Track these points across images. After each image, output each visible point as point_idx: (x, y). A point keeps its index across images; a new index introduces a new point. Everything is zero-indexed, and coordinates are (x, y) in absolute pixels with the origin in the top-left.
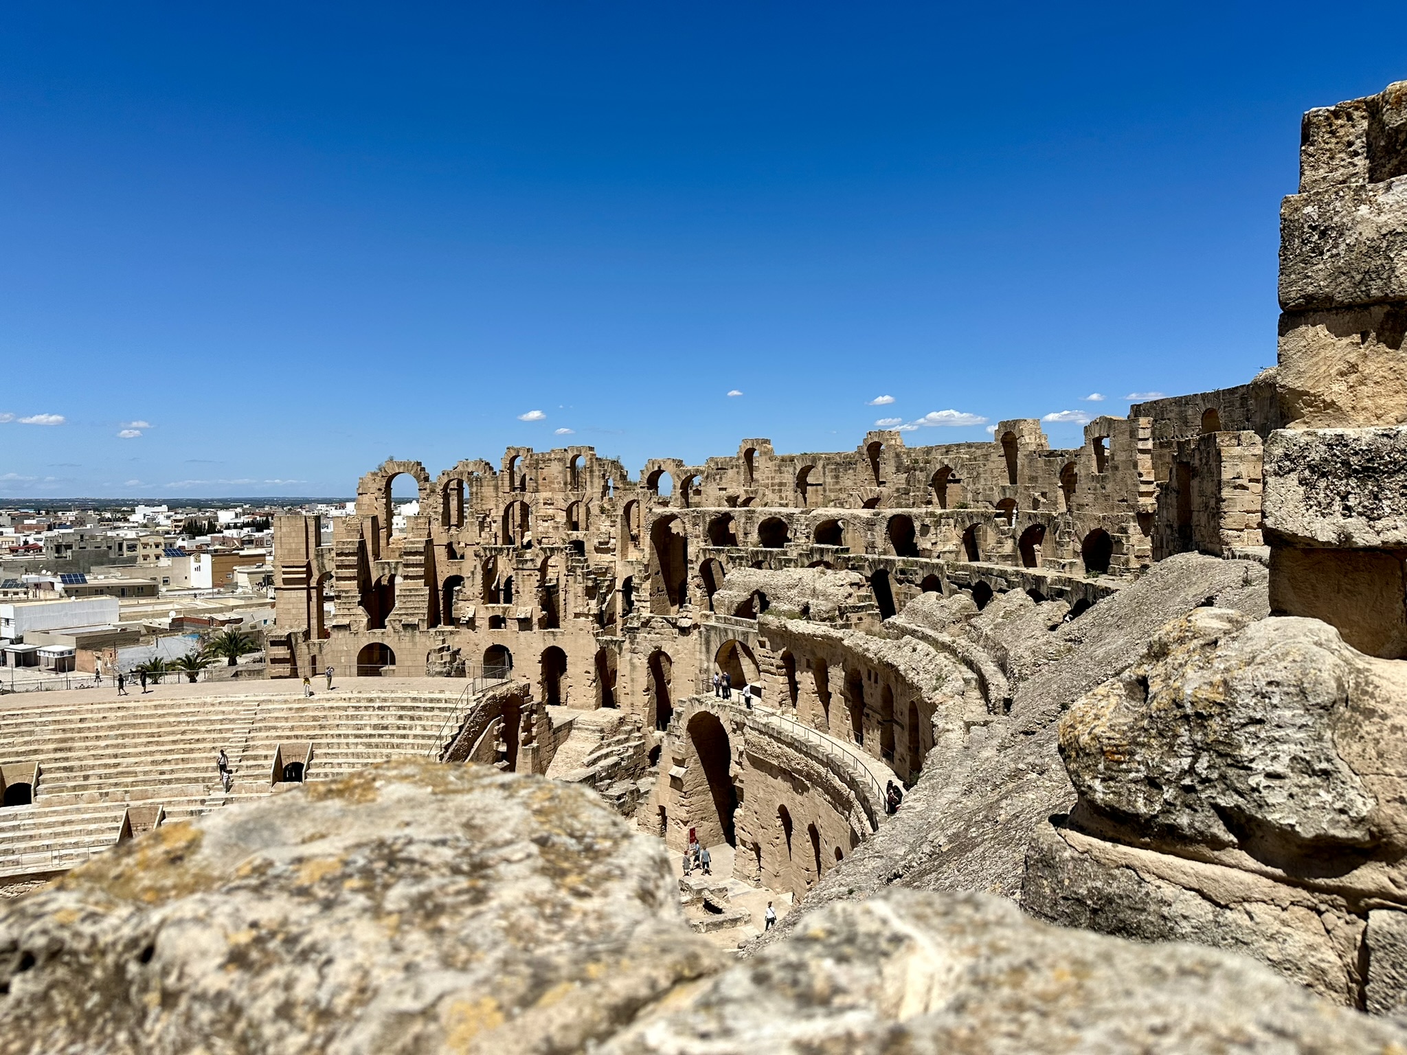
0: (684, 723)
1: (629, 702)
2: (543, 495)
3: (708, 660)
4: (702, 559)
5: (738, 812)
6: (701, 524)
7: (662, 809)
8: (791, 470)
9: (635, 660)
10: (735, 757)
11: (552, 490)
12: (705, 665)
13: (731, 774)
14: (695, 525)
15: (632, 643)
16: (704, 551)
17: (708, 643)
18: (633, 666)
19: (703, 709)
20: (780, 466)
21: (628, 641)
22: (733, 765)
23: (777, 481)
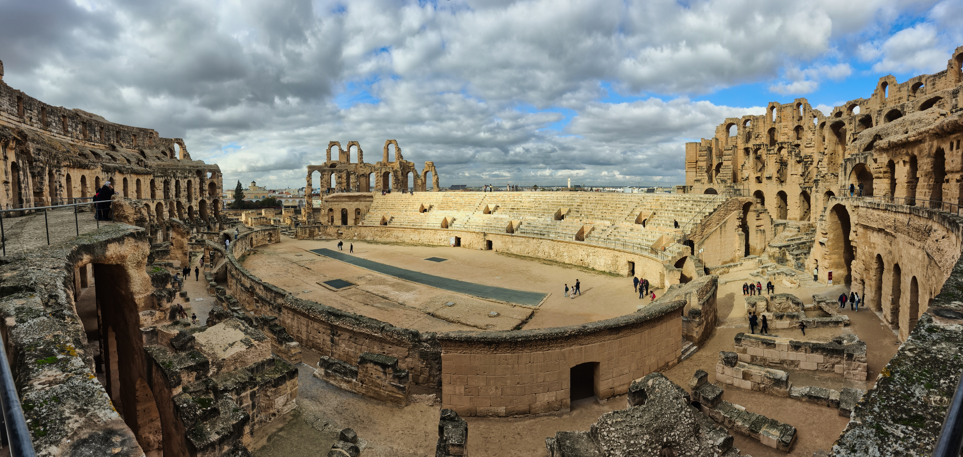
1: (814, 217)
2: (783, 124)
4: (852, 139)
5: (854, 262)
6: (853, 123)
8: (906, 88)
9: (818, 197)
10: (852, 228)
11: (787, 121)
14: (850, 123)
15: (816, 188)
16: (853, 134)
18: (817, 199)
20: (899, 88)
21: (814, 187)
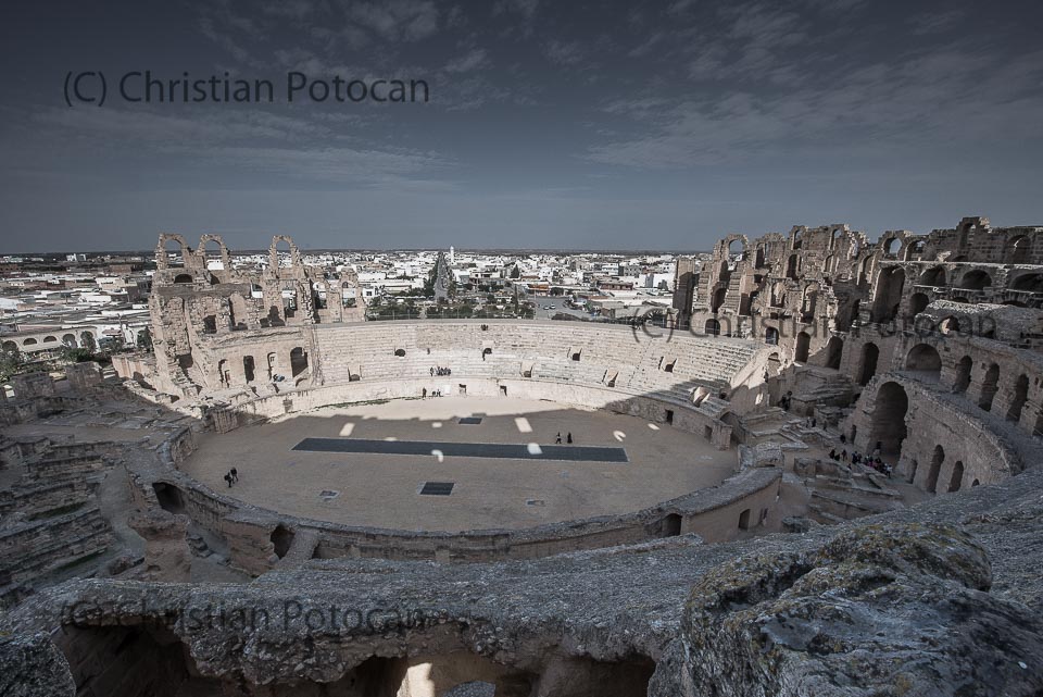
0: (878, 386)
3: (904, 354)
4: (913, 293)
5: (905, 441)
7: (854, 427)
8: (1003, 238)
10: (910, 411)
11: (817, 249)
12: (901, 356)
13: (906, 419)
16: (916, 288)
17: (905, 343)
18: (852, 350)
19: (893, 380)
20: (993, 235)
22: (907, 414)
23: (988, 245)
